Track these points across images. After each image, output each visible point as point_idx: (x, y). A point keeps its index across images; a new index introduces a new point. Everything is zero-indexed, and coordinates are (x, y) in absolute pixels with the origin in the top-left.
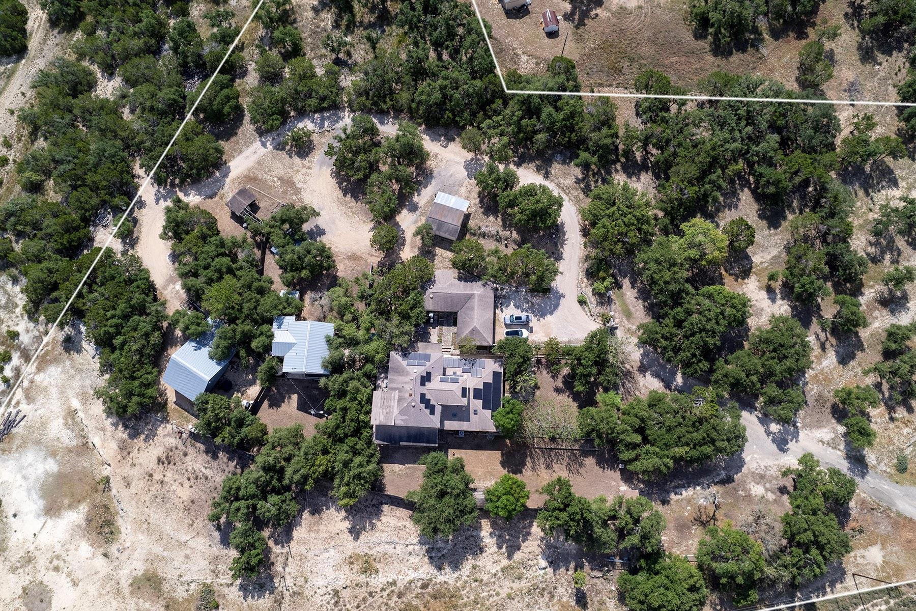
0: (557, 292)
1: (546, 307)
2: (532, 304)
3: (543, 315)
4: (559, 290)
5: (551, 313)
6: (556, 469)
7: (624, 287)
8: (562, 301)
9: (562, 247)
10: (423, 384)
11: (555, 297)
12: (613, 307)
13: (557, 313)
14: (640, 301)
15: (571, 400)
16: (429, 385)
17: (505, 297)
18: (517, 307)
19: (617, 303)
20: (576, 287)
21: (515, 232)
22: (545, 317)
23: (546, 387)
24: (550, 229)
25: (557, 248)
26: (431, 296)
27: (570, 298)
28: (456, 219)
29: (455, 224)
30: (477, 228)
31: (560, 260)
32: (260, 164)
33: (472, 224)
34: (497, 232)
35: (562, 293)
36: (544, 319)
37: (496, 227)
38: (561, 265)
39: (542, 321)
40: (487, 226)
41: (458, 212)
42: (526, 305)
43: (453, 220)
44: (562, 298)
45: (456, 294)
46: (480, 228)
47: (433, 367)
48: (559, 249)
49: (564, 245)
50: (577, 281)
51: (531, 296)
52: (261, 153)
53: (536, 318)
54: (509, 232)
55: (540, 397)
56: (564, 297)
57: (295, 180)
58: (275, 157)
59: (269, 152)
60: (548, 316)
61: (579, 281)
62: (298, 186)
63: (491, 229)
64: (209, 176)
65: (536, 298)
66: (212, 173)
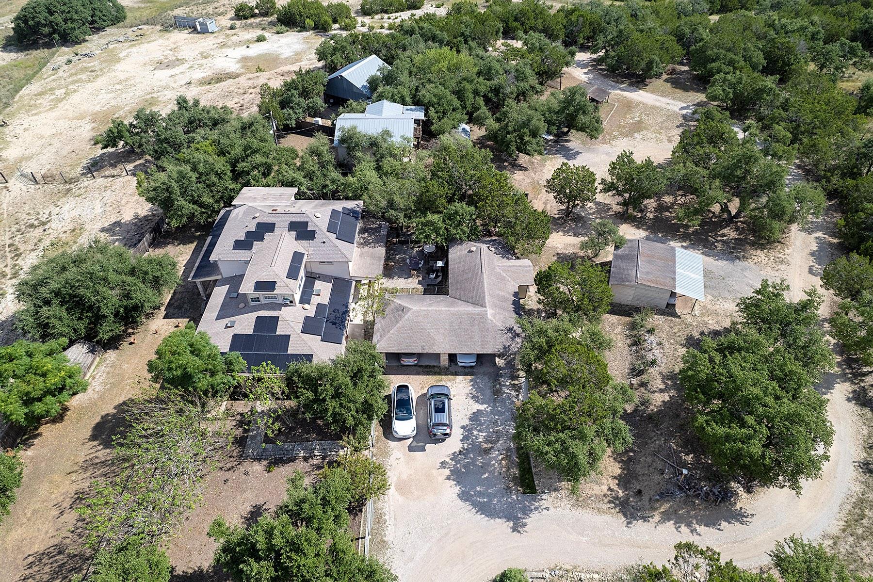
0: (526, 511)
1: (481, 482)
2: (487, 451)
3: (457, 476)
4: (534, 516)
5: (464, 496)
8: (502, 526)
9: (666, 517)
10: (293, 226)
11: (511, 506)
13: (466, 513)
16: (288, 238)
17: (497, 392)
18: (475, 417)
20: (552, 566)
21: (667, 398)
22: (453, 480)
23: (268, 488)
24: (708, 479)
25: (658, 500)
26: (473, 249)
27: (514, 547)
28: (650, 277)
29: (638, 275)
30: (649, 327)
31: (625, 516)
32: (654, 108)
33: (657, 320)
34: (653, 363)
35: (525, 525)
36: (448, 478)
37: (664, 361)
38: (608, 518)
39: (441, 474)
40: (660, 344)
41: (668, 280)
42: (481, 436)
43: (648, 273)
44: (511, 524)
45: (483, 282)
46: (651, 331)
47: (324, 242)
48: (655, 509)
49: (672, 522)
50: (568, 567)
51: (508, 449)
52: (669, 107)
53: (448, 460)
54: (662, 387)
55: (246, 473)
56: (515, 529)
57: (644, 132)
58: (670, 116)
59: (675, 112)
60: (457, 489)
61: (570, 575)
62: (636, 135)
63: (657, 352)
64: (617, 82)
65: (503, 459)
66: (622, 83)
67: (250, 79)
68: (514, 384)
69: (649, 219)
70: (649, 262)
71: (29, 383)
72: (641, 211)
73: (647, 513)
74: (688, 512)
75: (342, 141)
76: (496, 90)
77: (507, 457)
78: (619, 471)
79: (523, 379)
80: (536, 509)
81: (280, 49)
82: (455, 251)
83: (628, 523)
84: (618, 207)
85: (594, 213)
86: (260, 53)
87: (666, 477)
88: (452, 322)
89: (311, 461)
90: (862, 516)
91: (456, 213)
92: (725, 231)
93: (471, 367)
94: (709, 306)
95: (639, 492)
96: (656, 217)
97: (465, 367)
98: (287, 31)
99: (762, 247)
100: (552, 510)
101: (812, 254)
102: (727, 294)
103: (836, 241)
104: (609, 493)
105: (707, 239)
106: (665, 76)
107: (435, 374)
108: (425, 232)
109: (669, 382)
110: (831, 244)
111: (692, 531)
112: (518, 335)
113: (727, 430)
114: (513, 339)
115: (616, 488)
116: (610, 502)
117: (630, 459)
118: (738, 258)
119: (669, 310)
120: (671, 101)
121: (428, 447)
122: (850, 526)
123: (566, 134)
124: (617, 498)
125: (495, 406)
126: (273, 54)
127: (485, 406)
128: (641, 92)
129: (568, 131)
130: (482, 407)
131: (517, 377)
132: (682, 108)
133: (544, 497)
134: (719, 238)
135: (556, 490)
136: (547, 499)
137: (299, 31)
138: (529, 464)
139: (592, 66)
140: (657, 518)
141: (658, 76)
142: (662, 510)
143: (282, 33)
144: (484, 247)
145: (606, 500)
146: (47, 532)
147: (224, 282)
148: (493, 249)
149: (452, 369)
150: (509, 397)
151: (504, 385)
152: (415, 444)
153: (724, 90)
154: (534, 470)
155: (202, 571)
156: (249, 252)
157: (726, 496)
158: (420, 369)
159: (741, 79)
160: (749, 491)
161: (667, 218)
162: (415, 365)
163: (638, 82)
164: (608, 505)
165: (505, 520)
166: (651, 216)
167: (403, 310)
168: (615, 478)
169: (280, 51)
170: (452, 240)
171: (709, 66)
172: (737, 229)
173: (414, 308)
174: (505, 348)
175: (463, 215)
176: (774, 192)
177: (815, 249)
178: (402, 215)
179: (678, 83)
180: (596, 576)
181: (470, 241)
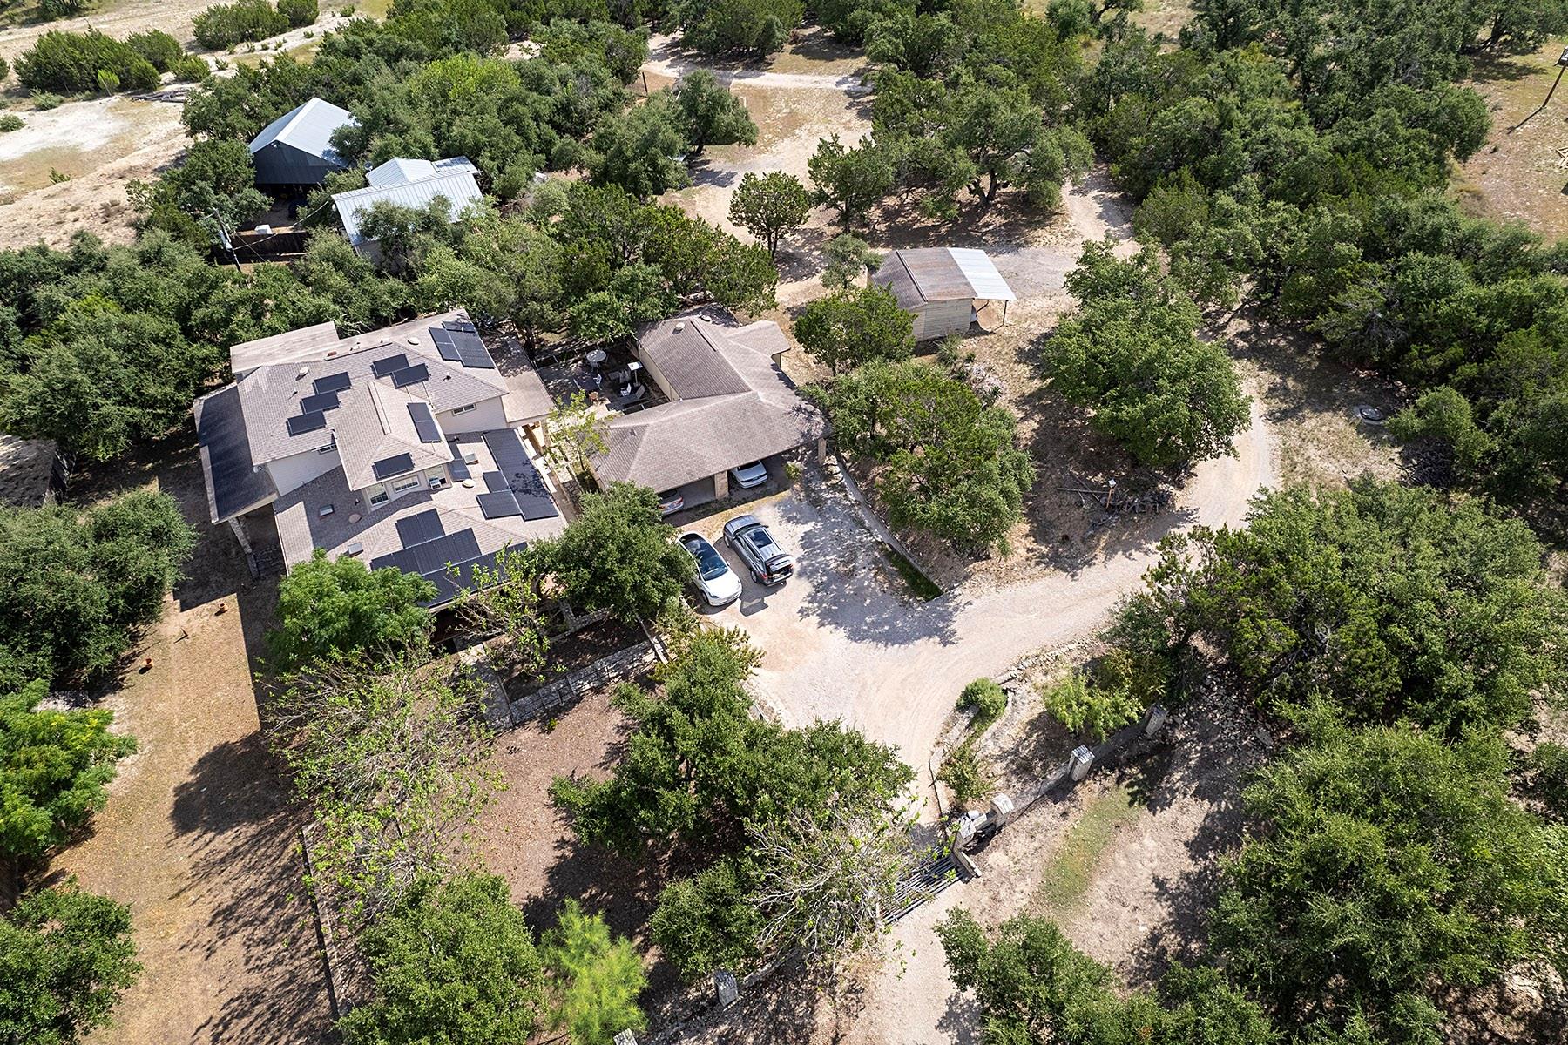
0: (946, 617)
1: (867, 612)
2: (850, 574)
3: (830, 617)
4: (959, 618)
5: (856, 635)
6: (221, 954)
7: (1166, 815)
8: (926, 648)
9: (1110, 551)
10: (381, 369)
11: (923, 620)
12: (1047, 814)
13: (870, 651)
14: (1162, 910)
15: (549, 857)
16: (384, 389)
17: (817, 502)
18: (807, 541)
19: (1075, 817)
20: (1016, 660)
21: (1036, 426)
22: (830, 624)
23: (565, 752)
24: (1133, 491)
25: (1092, 536)
26: (681, 325)
27: (957, 663)
28: (939, 290)
29: (923, 292)
30: (965, 355)
31: (1065, 570)
32: (798, 91)
33: (966, 346)
34: (995, 392)
35: (954, 633)
36: (821, 625)
37: (1006, 386)
38: (1046, 581)
39: (808, 625)
40: (989, 369)
41: (962, 288)
42: (832, 562)
43: (932, 287)
44: (937, 639)
45: (724, 362)
46: (970, 359)
47: (448, 378)
48: (1095, 548)
49: (1120, 553)
50: (1035, 652)
51: (875, 561)
52: (822, 85)
53: (806, 605)
54: (1022, 415)
55: (513, 751)
56: (945, 642)
57: (806, 126)
58: (829, 97)
59: (832, 91)
60: (842, 632)
61: (1042, 658)
62: (797, 131)
63: (992, 380)
64: (725, 69)
65: (876, 574)
66: (733, 68)
67: (49, 197)
68: (833, 485)
69: (882, 232)
70: (927, 273)
71: (29, 762)
72: (867, 225)
73: (1088, 557)
74: (1131, 534)
75: (366, 232)
76: (564, 109)
77: (880, 570)
78: (1028, 527)
79: (841, 475)
80: (956, 609)
81: (68, 137)
82: (651, 339)
83: (1073, 576)
84: (832, 228)
85: (804, 246)
86: (28, 149)
87: (1087, 507)
88: (715, 425)
89: (608, 690)
90: (1295, 465)
91: (634, 279)
92: (987, 219)
93: (761, 485)
94: (1019, 311)
95: (1066, 538)
96: (889, 227)
97: (752, 488)
98: (62, 102)
99: (1041, 225)
100: (976, 603)
101: (1100, 217)
102: (1032, 292)
103: (1116, 195)
104: (1031, 554)
105: (969, 235)
106: (788, 47)
107: (716, 511)
108: (594, 322)
109: (1026, 407)
110: (1114, 200)
111: (1146, 553)
112: (812, 413)
113: (1140, 406)
114: (809, 419)
115: (1035, 546)
116: (1038, 564)
117: (1031, 509)
118: (1021, 246)
119: (975, 330)
120: (818, 78)
121: (766, 600)
122: (1288, 479)
123: (698, 153)
124: (1043, 556)
125: (825, 520)
126: (60, 149)
127: (812, 523)
128: (767, 74)
129: (700, 148)
130: (809, 526)
131: (831, 475)
132: (839, 83)
133: (956, 592)
134: (984, 230)
135: (966, 578)
136: (963, 593)
137: (89, 99)
138: (911, 567)
139: (673, 54)
140: (1101, 557)
141: (779, 48)
142: (1102, 545)
143: (52, 107)
144: (695, 318)
145: (1032, 564)
146: (204, 991)
147: (288, 501)
148: (708, 318)
149: (736, 496)
150: (834, 500)
151: (822, 490)
152: (747, 604)
153: (890, 42)
154: (923, 571)
155: (536, 899)
156: (322, 431)
157: (1163, 500)
158: (691, 514)
159: (906, 22)
160: (1180, 487)
161: (904, 225)
162: (680, 511)
163: (756, 62)
164: (1039, 568)
165: (926, 638)
166: (882, 227)
167: (633, 433)
168: (1027, 536)
169: (72, 140)
170: (641, 323)
171: (849, 18)
172: (999, 213)
173: (651, 423)
174: (804, 435)
175: (645, 279)
176: (1034, 145)
177: (1101, 210)
178: (547, 306)
179: (812, 51)
180: (1072, 646)
181: (668, 318)
